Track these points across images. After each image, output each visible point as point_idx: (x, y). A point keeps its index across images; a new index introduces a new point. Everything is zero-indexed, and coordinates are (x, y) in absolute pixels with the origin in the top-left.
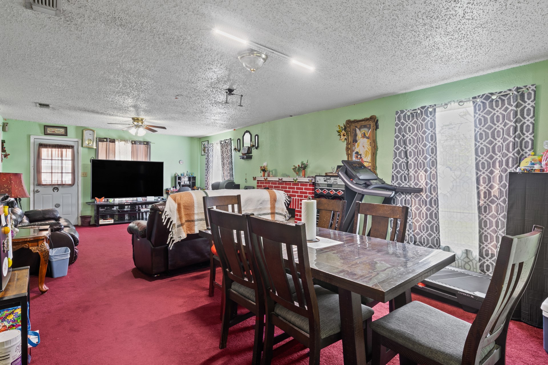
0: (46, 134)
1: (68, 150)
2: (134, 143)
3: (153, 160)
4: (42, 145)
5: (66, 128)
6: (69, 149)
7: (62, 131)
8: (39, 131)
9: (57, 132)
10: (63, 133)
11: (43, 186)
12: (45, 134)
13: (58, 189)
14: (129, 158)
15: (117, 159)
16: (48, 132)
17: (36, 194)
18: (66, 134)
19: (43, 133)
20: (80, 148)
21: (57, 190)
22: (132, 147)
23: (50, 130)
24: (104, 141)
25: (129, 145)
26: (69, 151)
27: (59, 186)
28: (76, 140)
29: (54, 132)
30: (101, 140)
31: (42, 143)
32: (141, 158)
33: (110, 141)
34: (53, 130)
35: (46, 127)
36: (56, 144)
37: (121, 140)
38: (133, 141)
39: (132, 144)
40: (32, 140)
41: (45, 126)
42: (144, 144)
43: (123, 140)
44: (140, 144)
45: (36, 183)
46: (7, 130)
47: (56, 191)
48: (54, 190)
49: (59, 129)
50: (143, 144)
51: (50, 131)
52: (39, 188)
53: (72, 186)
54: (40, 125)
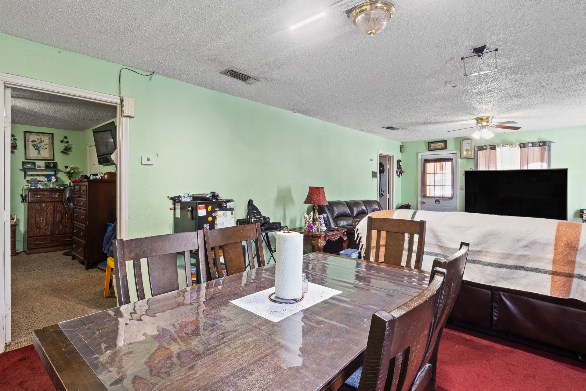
0: (430, 150)
1: (447, 163)
2: (523, 145)
3: (555, 166)
4: (426, 161)
5: (445, 142)
6: (448, 161)
7: (443, 144)
8: (424, 147)
9: (438, 147)
10: (443, 147)
11: (428, 198)
12: (429, 151)
14: (517, 167)
15: (500, 168)
16: (432, 148)
17: (423, 205)
18: (446, 148)
19: (428, 150)
20: (459, 160)
21: (438, 202)
22: (521, 152)
23: (433, 146)
24: (483, 149)
25: (517, 149)
26: (449, 164)
27: (441, 198)
28: (455, 152)
29: (436, 147)
30: (481, 148)
31: (426, 159)
32: (536, 165)
33: (491, 149)
34: (435, 146)
35: (430, 143)
36: (437, 158)
37: (505, 145)
38: (521, 144)
39: (521, 147)
40: (420, 157)
41: (429, 143)
42: (540, 146)
43: (507, 145)
44: (533, 146)
45: (422, 195)
46: (403, 151)
47: (437, 203)
48: (436, 202)
49: (440, 144)
50: (538, 145)
51: (433, 147)
52: (424, 200)
53: (451, 200)
54: (425, 142)
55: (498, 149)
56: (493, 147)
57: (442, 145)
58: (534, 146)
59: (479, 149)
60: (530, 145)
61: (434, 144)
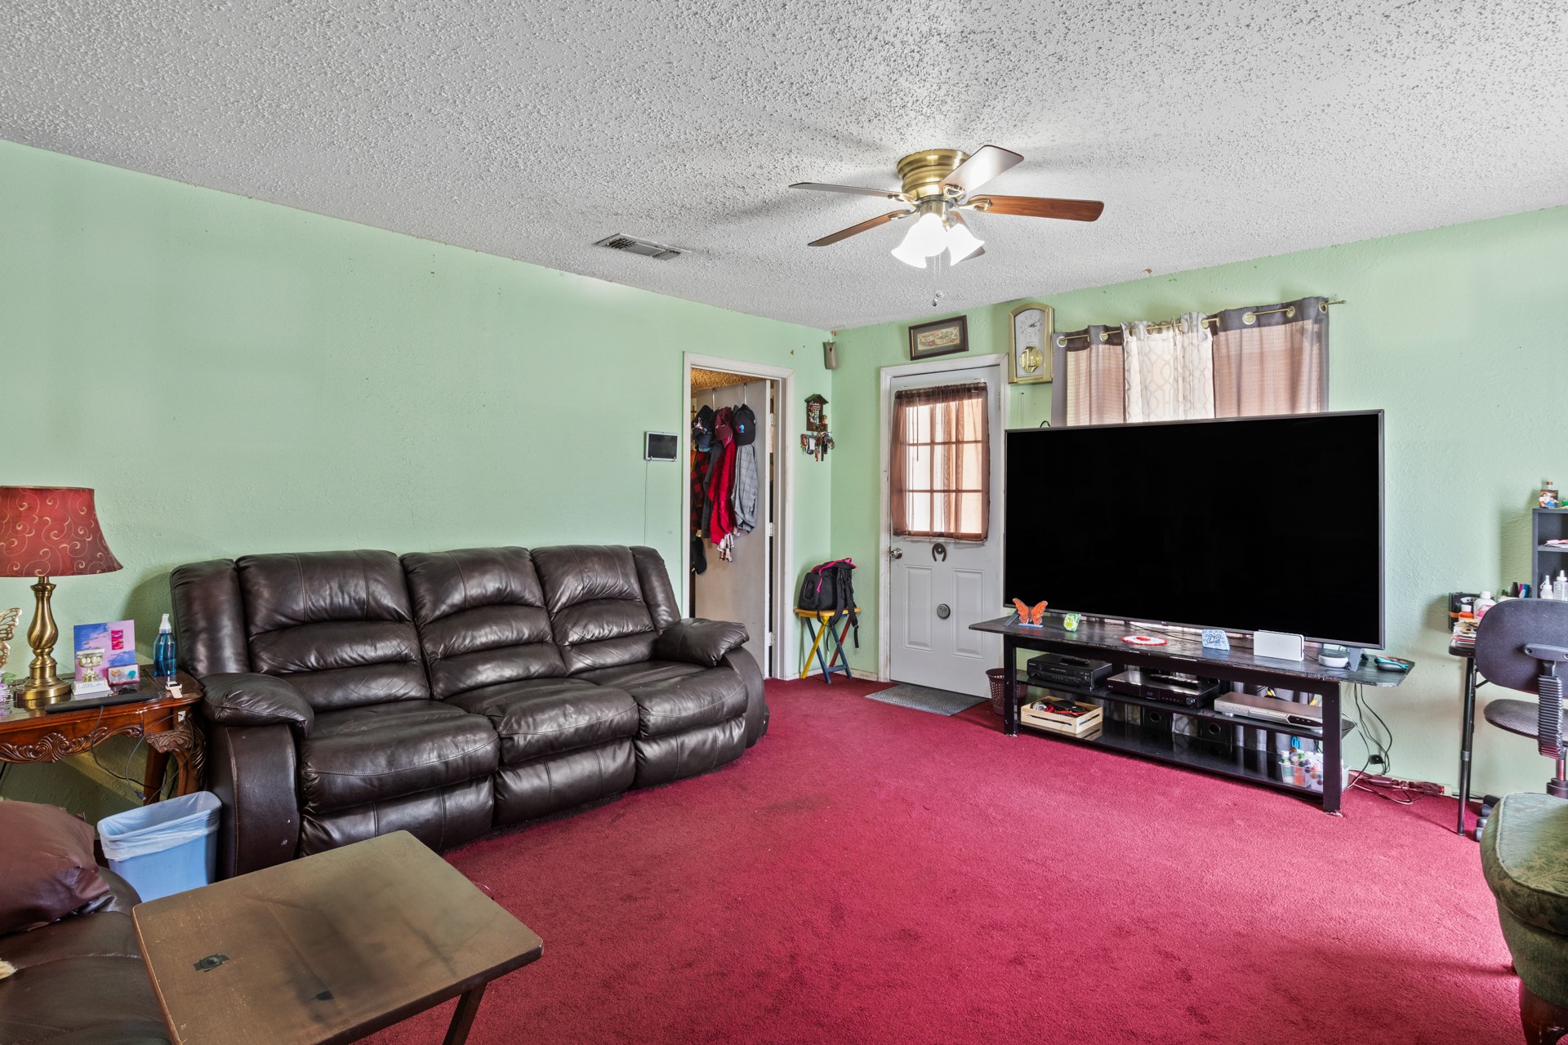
0: (916, 357)
1: (967, 402)
2: (1220, 323)
3: (1339, 404)
4: (905, 398)
5: (961, 321)
6: (970, 397)
7: (953, 332)
8: (898, 345)
9: (940, 343)
10: (955, 342)
11: (910, 538)
12: (913, 358)
13: (944, 551)
14: (1203, 411)
16: (921, 348)
17: (896, 564)
18: (962, 346)
19: (909, 355)
20: (1008, 391)
21: (943, 554)
22: (1216, 348)
23: (923, 340)
24: (1084, 345)
25: (1202, 343)
26: (974, 406)
27: (949, 540)
28: (991, 359)
29: (934, 342)
30: (1079, 340)
31: (904, 389)
32: (1270, 402)
33: (1107, 341)
34: (931, 338)
35: (915, 329)
36: (935, 386)
37: (1157, 326)
38: (1215, 315)
39: (1215, 332)
40: (886, 383)
41: (910, 328)
42: (1286, 321)
43: (1165, 324)
44: (1259, 324)
45: (894, 527)
46: (834, 364)
47: (940, 557)
48: (937, 554)
49: (944, 331)
50: (1278, 317)
51: (924, 344)
52: (901, 544)
53: (983, 545)
54: (901, 328)
55: (1132, 343)
56: (1115, 337)
57: (953, 337)
58: (1263, 321)
59: (1071, 346)
60: (1248, 319)
61: (927, 333)
